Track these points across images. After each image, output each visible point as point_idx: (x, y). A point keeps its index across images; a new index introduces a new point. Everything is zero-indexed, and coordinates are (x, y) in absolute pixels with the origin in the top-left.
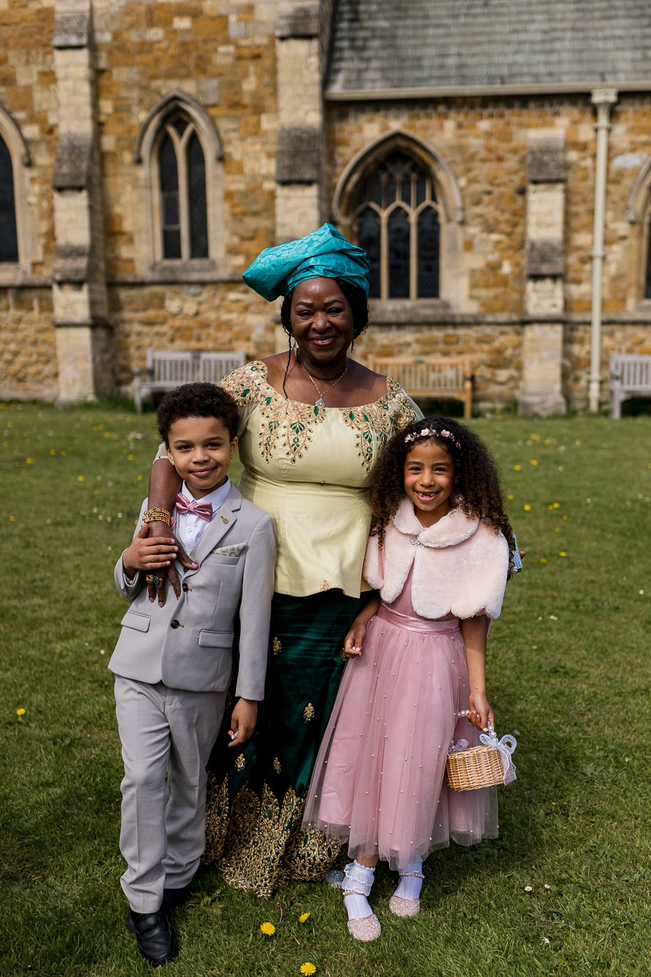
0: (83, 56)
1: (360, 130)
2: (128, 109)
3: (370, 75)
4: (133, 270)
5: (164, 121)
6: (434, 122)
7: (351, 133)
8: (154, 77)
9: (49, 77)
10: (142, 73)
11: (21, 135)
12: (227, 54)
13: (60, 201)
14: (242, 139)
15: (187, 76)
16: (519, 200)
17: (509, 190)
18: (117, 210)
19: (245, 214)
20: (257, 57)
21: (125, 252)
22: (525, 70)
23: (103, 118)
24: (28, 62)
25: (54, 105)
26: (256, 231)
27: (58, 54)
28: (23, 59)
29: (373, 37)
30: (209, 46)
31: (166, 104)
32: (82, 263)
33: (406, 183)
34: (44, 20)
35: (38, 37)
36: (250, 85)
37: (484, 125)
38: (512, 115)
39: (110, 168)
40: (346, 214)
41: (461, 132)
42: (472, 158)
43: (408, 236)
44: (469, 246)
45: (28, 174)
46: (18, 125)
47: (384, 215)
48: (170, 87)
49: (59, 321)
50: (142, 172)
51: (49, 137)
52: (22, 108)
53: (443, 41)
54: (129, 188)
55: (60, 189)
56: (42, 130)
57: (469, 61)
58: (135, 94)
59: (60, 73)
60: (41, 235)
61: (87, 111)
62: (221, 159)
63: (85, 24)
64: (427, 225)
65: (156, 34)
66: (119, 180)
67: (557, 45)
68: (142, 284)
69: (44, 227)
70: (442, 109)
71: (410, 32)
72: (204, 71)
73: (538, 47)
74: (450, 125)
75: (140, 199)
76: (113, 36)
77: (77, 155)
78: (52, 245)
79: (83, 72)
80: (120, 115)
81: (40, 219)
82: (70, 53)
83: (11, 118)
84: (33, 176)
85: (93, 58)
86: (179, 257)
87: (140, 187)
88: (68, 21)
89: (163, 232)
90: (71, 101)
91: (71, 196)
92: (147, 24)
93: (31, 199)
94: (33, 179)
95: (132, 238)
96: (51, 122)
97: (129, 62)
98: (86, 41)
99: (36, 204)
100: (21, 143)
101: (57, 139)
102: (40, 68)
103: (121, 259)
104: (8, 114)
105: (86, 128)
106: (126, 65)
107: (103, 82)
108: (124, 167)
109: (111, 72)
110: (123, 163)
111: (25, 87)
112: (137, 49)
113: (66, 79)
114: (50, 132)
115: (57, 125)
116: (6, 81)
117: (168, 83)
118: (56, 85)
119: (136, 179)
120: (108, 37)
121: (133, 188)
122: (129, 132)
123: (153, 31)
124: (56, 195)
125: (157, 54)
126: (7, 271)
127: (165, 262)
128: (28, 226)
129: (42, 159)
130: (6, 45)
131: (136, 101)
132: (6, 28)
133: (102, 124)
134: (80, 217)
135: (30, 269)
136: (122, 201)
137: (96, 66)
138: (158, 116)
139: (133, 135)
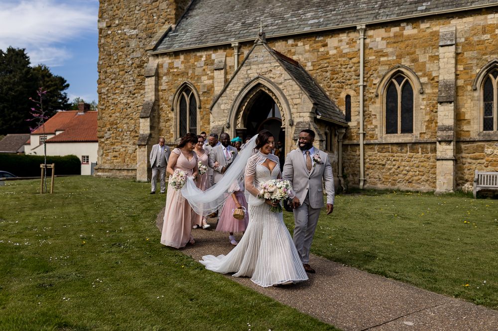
0: (453, 48)
2: (471, 68)
4: (470, 135)
5: (488, 72)
8: (484, 55)
9: (436, 58)
10: (478, 53)
11: (420, 81)
13: (441, 107)
18: (463, 110)
21: (465, 128)
23: (458, 73)
24: (425, 53)
25: (437, 69)
27: (440, 48)
28: (423, 52)
31: (490, 65)
32: (451, 133)
34: (433, 36)
35: (430, 42)
39: (460, 93)
45: (421, 97)
46: (418, 78)
49: (438, 158)
50: (476, 94)
51: (432, 82)
52: (421, 71)
54: (469, 101)
55: (441, 103)
56: (429, 79)
58: (475, 61)
59: (441, 56)
60: (425, 121)
61: (454, 70)
63: (454, 36)
65: (487, 37)
66: (465, 98)
68: (474, 141)
69: (427, 118)
75: (474, 105)
76: (465, 39)
77: (449, 88)
78: (430, 125)
79: (452, 54)
80: (467, 71)
81: (426, 115)
82: (447, 47)
83: (417, 75)
84: (424, 97)
85: (456, 49)
86: (492, 130)
87: (475, 100)
88: (446, 35)
89: (485, 119)
90: (446, 66)
91: (446, 105)
92: (483, 33)
93: (421, 107)
94: (423, 99)
95: (470, 122)
96: (434, 75)
97: (473, 49)
98: (454, 42)
99: (424, 109)
100: (419, 84)
101: (438, 82)
102: (430, 55)
103: (463, 131)
104: (415, 73)
105: (453, 77)
106: (471, 50)
107: (459, 57)
108: (467, 92)
109: (463, 54)
110: (467, 91)
111: (422, 62)
112: (477, 43)
113: (444, 58)
114: (433, 79)
115: (438, 76)
116: (414, 60)
117: (492, 56)
118: (439, 60)
119: (473, 97)
120: (463, 40)
121: (472, 101)
122: (471, 78)
123: (485, 35)
124: (439, 105)
125: (486, 45)
126: (408, 136)
127: (485, 132)
128: (420, 118)
129: (428, 90)
130: (415, 47)
131: (475, 64)
132: (416, 40)
133: (458, 75)
134: (450, 114)
135: (419, 136)
136: (466, 106)
137: (457, 52)
138: (486, 70)
139: (473, 78)
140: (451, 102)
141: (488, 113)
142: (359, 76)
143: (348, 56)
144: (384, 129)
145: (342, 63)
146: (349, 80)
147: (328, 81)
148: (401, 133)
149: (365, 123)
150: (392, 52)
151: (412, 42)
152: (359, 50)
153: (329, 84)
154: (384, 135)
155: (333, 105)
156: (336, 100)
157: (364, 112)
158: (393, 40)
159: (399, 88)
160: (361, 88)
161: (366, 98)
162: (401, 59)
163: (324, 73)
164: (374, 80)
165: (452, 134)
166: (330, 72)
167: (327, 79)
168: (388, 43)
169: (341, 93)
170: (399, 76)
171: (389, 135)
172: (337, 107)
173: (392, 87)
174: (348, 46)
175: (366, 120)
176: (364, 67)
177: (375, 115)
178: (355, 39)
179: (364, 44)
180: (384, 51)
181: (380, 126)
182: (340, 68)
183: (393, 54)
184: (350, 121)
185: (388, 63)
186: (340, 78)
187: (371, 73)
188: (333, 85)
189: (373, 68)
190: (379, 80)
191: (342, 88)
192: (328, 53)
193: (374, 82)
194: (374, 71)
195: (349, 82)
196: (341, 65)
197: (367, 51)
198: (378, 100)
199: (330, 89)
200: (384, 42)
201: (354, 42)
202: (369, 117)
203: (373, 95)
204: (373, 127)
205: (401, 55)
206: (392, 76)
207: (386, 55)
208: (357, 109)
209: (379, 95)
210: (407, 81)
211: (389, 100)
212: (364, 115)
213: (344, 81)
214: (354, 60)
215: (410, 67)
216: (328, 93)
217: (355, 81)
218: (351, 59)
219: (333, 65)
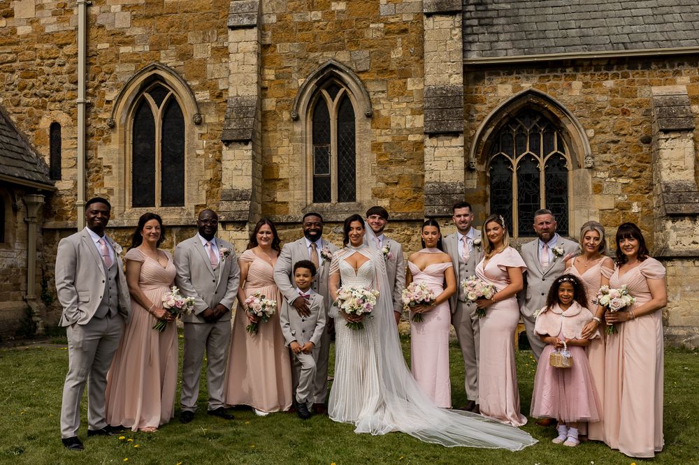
0: (253, 34)
1: (495, 90)
2: (289, 76)
3: (501, 45)
4: (287, 212)
5: (319, 85)
6: (562, 82)
7: (486, 93)
8: (312, 50)
9: (222, 52)
10: (301, 46)
11: (195, 99)
12: (378, 29)
13: (227, 153)
14: (389, 99)
15: (342, 49)
16: (645, 148)
17: (634, 139)
18: (275, 160)
19: (391, 163)
20: (405, 31)
21: (280, 196)
22: (644, 37)
23: (266, 84)
24: (204, 41)
25: (225, 74)
26: (400, 177)
27: (230, 32)
28: (200, 39)
29: (499, 17)
30: (362, 24)
31: (323, 71)
32: (245, 206)
33: (535, 135)
35: (215, 20)
36: (397, 54)
37: (609, 84)
38: (635, 76)
39: (270, 124)
40: (481, 163)
41: (588, 90)
42: (599, 111)
43: (538, 180)
44: (598, 189)
45: (197, 130)
46: (192, 91)
47: (515, 162)
48: (327, 57)
50: (298, 128)
51: (218, 101)
52: (196, 77)
53: (562, 17)
54: (286, 142)
55: (228, 143)
56: (212, 95)
57: (591, 32)
58: (295, 63)
59: (232, 48)
60: (206, 182)
61: (255, 77)
62: (369, 116)
63: (256, 9)
64: (556, 171)
65: (316, 15)
66: (278, 135)
67: (668, 17)
68: (295, 225)
69: (209, 175)
70: (569, 71)
71: (531, 12)
72: (357, 45)
73: (651, 20)
74: (577, 85)
75: (296, 151)
76: (277, 18)
77: (244, 114)
78: (215, 190)
79: (252, 46)
80: (281, 81)
81: (206, 168)
82: (242, 31)
83: (188, 85)
84: (202, 132)
85: (262, 35)
86: (329, 201)
87: (296, 141)
88: (241, 6)
89: (314, 178)
90: (240, 70)
91: (238, 149)
92: (309, 7)
93: (198, 152)
94: (202, 134)
95: (288, 184)
96: (221, 87)
97: (291, 38)
98: (255, 22)
99: (203, 156)
100: (193, 105)
101: (226, 101)
102: (214, 45)
103: (276, 202)
104: (185, 82)
105: (253, 91)
106: (288, 41)
107: (269, 54)
108: (283, 124)
109: (275, 47)
110: (282, 121)
111: (200, 60)
112: (299, 27)
113: (237, 53)
114: (220, 96)
115: (227, 90)
116: (185, 56)
117: (325, 54)
118: (229, 57)
119: (293, 134)
120: (273, 19)
121: (290, 141)
122: (288, 95)
123: (313, 13)
124: (224, 147)
125: (316, 31)
126: (172, 213)
127: (315, 205)
128: (195, 174)
129: (211, 118)
130: (187, 28)
131: (296, 69)
132: (186, 15)
133: (266, 89)
134: (245, 165)
135: (193, 211)
136: (279, 154)
137: (263, 42)
138: (315, 81)
139: (293, 97)
140: (246, 142)
141: (322, 166)
142: (76, 83)
143: (56, 41)
144: (129, 197)
145: (44, 55)
146: (58, 91)
147: (14, 92)
148: (162, 206)
149: (90, 184)
150: (142, 36)
151: (179, 18)
152: (77, 29)
153: (16, 97)
154: (128, 210)
155: (23, 144)
156: (30, 133)
157: (87, 159)
158: (143, 12)
159: (157, 112)
160: (80, 108)
161: (91, 130)
162: (158, 51)
163: (7, 74)
164: (107, 93)
165: (247, 207)
166: (19, 73)
167: (12, 87)
168: (134, 18)
169: (40, 117)
170: (155, 86)
171: (137, 209)
172: (32, 149)
173: (144, 110)
174: (55, 19)
175: (91, 177)
176: (87, 64)
177: (109, 167)
178: (69, 5)
179: (87, 17)
180: (127, 34)
181: (120, 190)
182: (39, 65)
183: (143, 39)
184: (60, 179)
185: (135, 58)
186: (39, 86)
187: (100, 79)
188: (25, 100)
189: (105, 68)
190: (116, 93)
191: (44, 107)
192: (14, 31)
193: (107, 98)
194: (107, 73)
195: (58, 96)
196: (42, 58)
197: (94, 32)
198: (115, 136)
199: (18, 109)
200: (127, 14)
201: (67, 11)
202: (97, 172)
203: (104, 125)
204: (105, 191)
205: (160, 44)
206: (143, 87)
207: (130, 42)
208: (72, 153)
209: (118, 125)
210: (172, 99)
211: (139, 137)
212: (86, 167)
213: (47, 92)
214: (68, 50)
215: (177, 68)
216: (13, 118)
217: (69, 95)
218: (61, 46)
219: (26, 58)
